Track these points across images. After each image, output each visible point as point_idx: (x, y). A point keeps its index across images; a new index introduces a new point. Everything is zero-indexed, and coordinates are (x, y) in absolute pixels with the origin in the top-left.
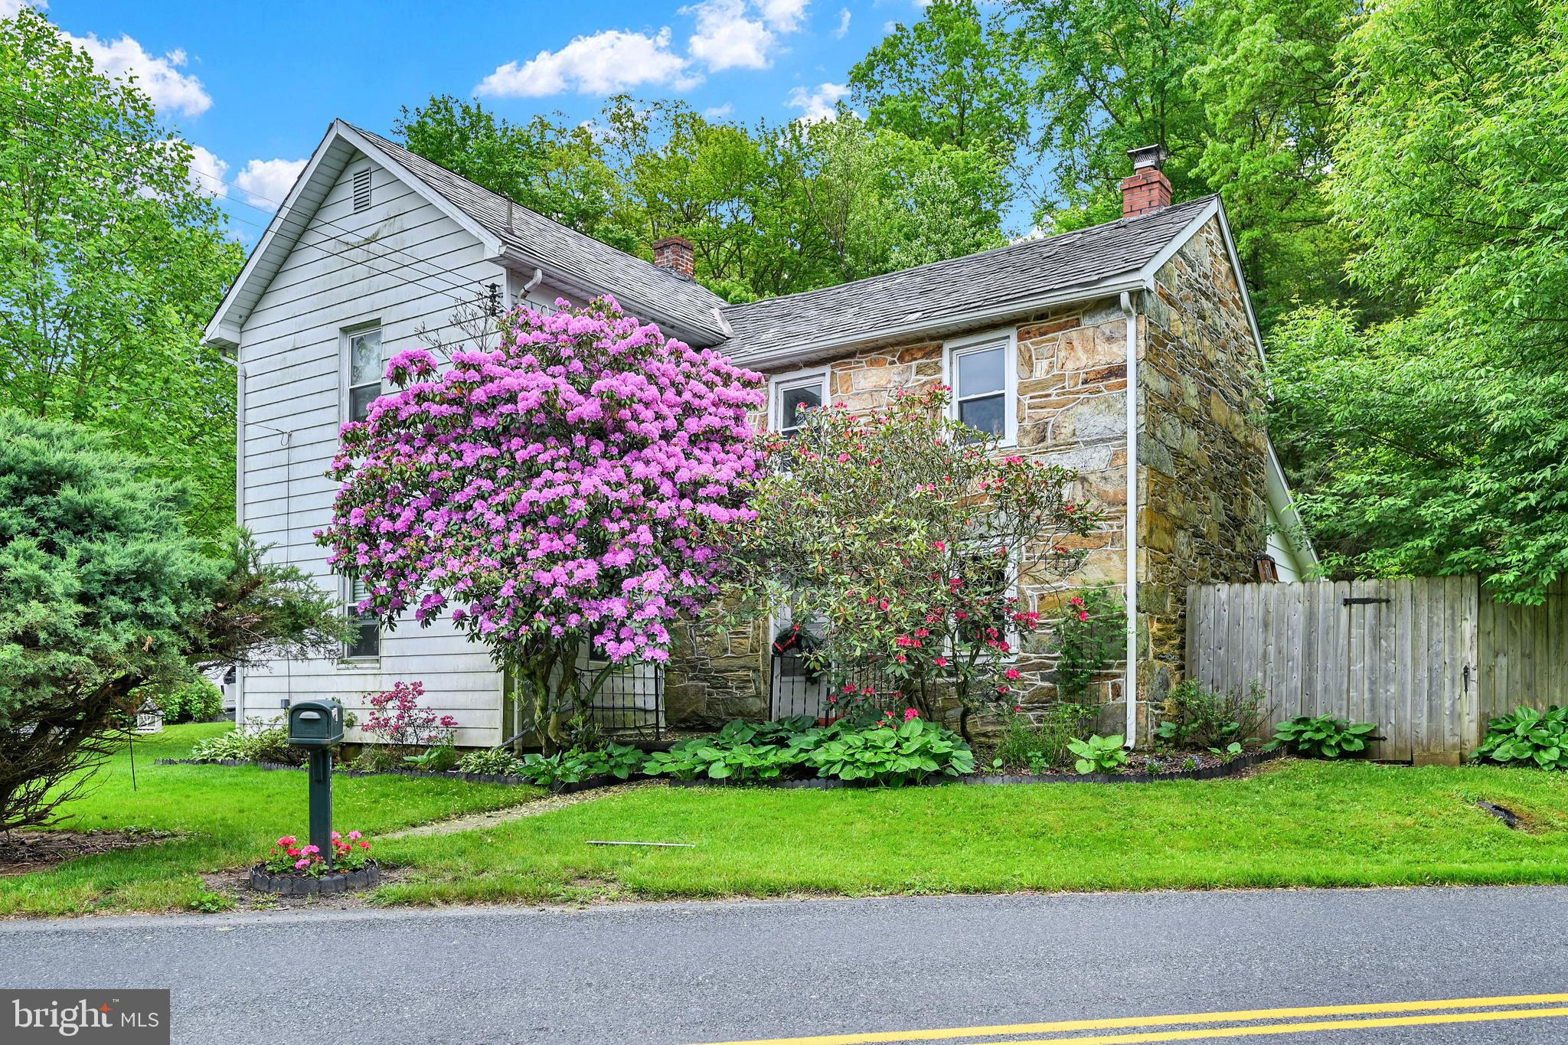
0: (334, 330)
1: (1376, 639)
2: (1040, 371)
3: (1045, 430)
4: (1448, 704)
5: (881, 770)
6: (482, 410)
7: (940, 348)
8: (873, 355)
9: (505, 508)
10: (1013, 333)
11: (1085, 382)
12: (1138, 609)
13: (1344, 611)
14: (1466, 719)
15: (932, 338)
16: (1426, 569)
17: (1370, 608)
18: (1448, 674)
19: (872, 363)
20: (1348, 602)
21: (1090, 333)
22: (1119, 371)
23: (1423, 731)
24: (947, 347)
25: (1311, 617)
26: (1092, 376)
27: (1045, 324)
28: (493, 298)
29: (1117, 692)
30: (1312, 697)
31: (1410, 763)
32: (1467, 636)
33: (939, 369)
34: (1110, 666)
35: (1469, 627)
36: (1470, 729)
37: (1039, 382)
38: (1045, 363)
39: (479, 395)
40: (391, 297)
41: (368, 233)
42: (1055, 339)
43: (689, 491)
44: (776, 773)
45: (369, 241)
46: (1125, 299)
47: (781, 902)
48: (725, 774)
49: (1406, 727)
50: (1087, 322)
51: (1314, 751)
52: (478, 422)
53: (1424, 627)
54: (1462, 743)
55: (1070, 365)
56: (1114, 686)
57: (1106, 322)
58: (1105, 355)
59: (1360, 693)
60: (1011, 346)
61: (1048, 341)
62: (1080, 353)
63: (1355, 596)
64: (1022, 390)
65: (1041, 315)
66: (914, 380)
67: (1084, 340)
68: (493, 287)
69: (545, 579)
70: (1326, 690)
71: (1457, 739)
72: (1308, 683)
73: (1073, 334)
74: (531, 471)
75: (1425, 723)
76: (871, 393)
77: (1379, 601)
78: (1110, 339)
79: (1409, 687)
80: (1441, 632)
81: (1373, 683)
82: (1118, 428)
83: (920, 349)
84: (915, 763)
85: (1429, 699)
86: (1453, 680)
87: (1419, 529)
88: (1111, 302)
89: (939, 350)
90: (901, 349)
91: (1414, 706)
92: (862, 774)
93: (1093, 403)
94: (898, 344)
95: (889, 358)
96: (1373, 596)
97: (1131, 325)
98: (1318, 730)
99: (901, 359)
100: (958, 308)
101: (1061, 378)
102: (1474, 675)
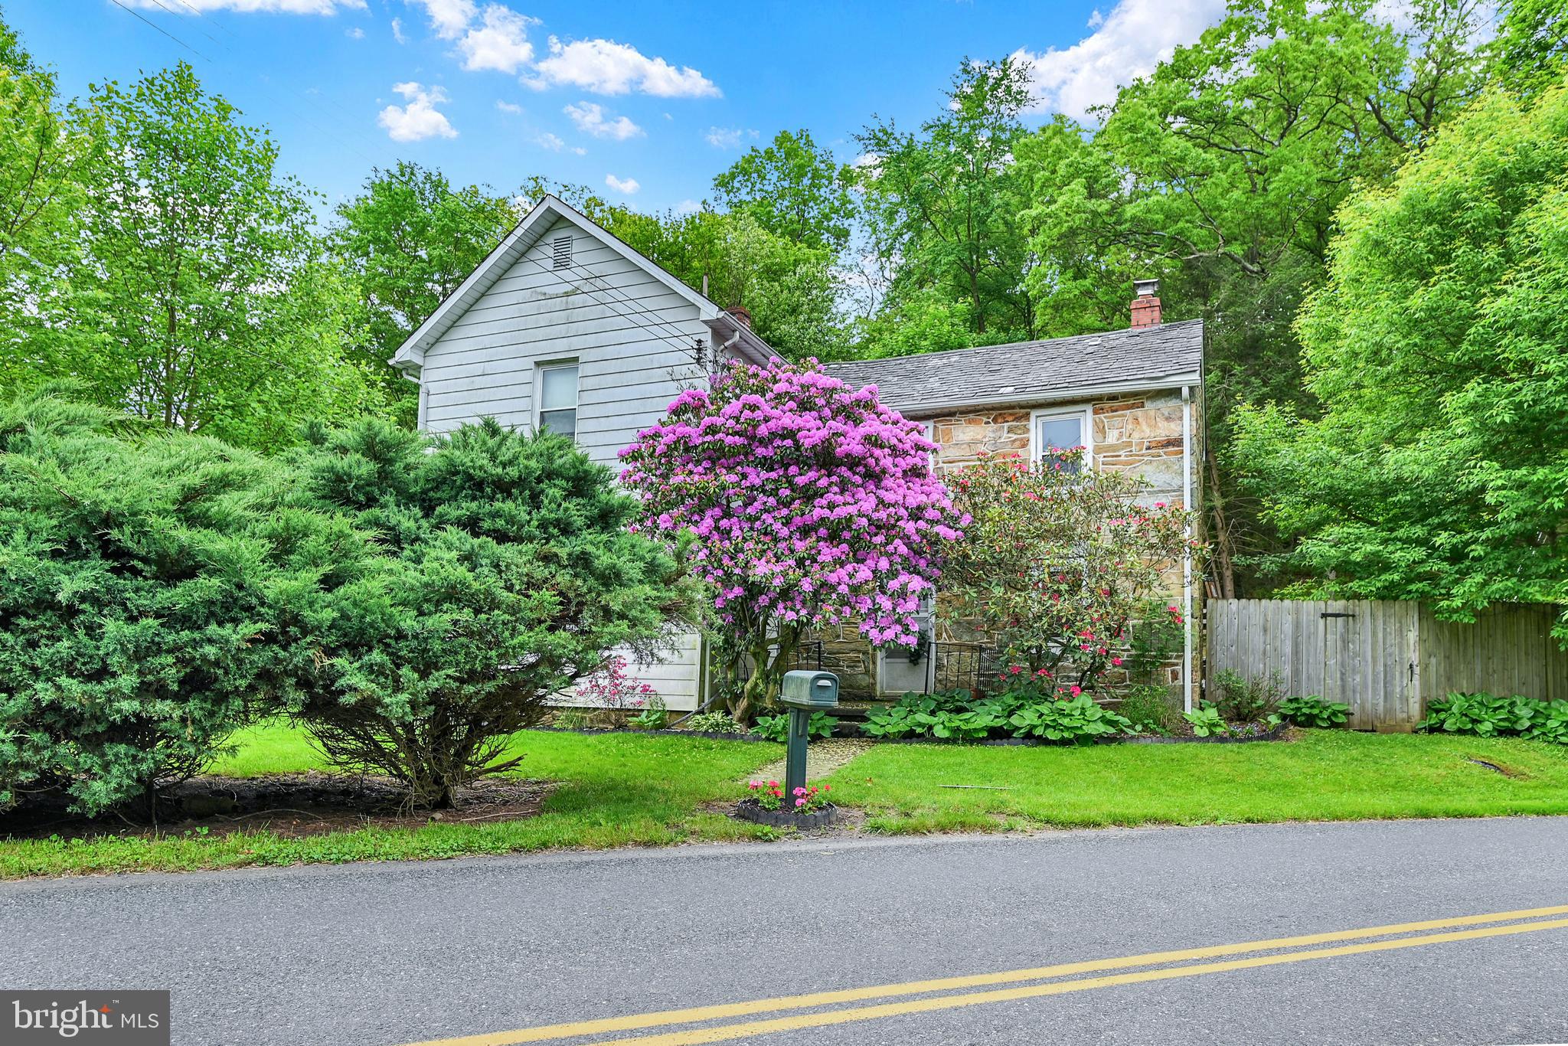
0: (529, 363)
1: (1345, 642)
2: (1112, 438)
4: (1398, 690)
6: (762, 442)
7: (1028, 414)
8: (971, 416)
9: (787, 522)
10: (1089, 408)
11: (1148, 448)
12: (1192, 617)
13: (1322, 622)
14: (1411, 701)
15: (1022, 407)
16: (1388, 595)
17: (1340, 620)
18: (1398, 668)
19: (970, 422)
20: (1324, 616)
21: (1152, 413)
22: (1178, 442)
23: (1381, 708)
24: (1034, 414)
25: (1297, 625)
26: (1154, 444)
27: (1116, 404)
28: (699, 350)
29: (1175, 676)
30: (1299, 682)
31: (1373, 731)
32: (1412, 642)
33: (1027, 431)
34: (1172, 658)
35: (1412, 636)
36: (1415, 709)
37: (1111, 446)
38: (1116, 433)
39: (763, 430)
40: (591, 340)
41: (568, 288)
42: (1124, 416)
43: (916, 514)
44: (985, 734)
45: (567, 294)
46: (1185, 391)
48: (946, 734)
49: (1369, 706)
50: (1148, 405)
51: (1310, 721)
52: (760, 451)
53: (1380, 635)
54: (1409, 718)
55: (1136, 436)
56: (1173, 672)
57: (1166, 406)
58: (1166, 430)
59: (1333, 682)
60: (1087, 419)
61: (1118, 416)
62: (1144, 427)
63: (1329, 611)
64: (1097, 450)
65: (1113, 397)
66: (1005, 436)
67: (1147, 418)
68: (699, 342)
69: (833, 578)
70: (1309, 678)
71: (1405, 715)
72: (1296, 673)
73: (1139, 412)
74: (809, 495)
75: (1382, 703)
76: (969, 444)
77: (1348, 616)
78: (1168, 419)
79: (1370, 678)
80: (1392, 639)
81: (1343, 674)
82: (1176, 483)
83: (1011, 415)
84: (1101, 728)
85: (1385, 687)
86: (1402, 674)
87: (1387, 567)
88: (1176, 392)
89: (1027, 416)
90: (995, 413)
91: (1374, 690)
92: (1066, 735)
93: (1155, 465)
94: (993, 409)
95: (985, 419)
96: (1342, 612)
97: (1186, 411)
98: (1312, 707)
99: (995, 421)
100: (1044, 387)
101: (1129, 444)
102: (1417, 670)
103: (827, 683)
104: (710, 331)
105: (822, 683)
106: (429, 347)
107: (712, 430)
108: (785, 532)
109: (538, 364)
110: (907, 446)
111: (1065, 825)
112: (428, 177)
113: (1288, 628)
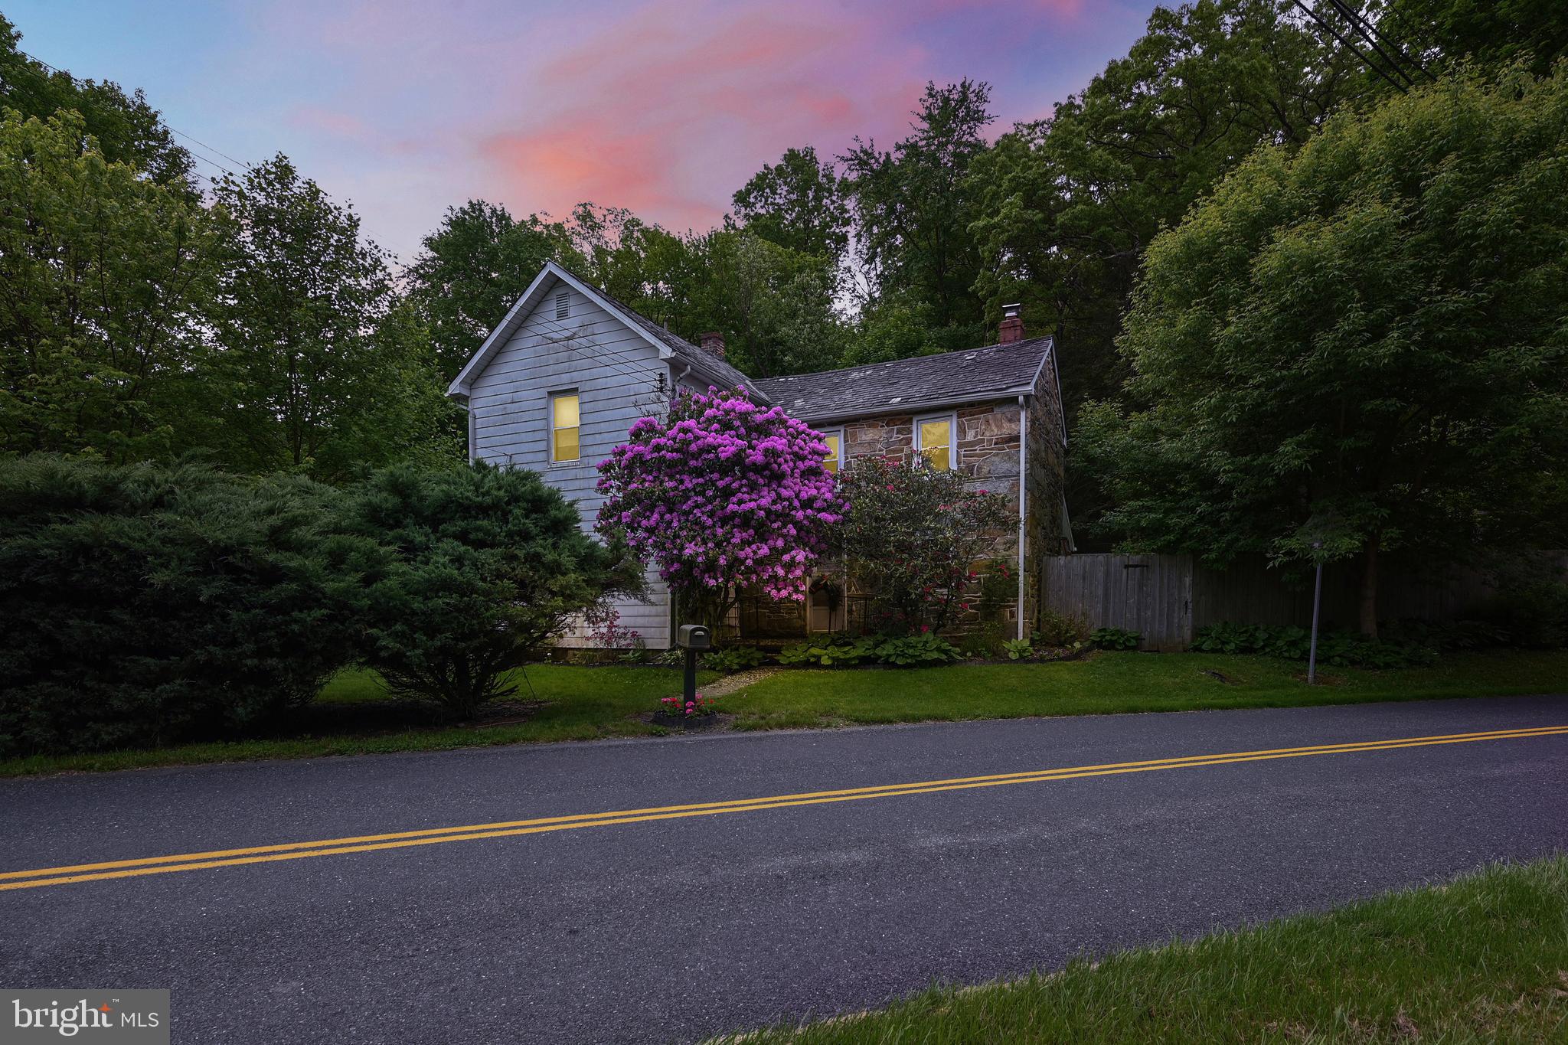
0: (544, 392)
1: (1141, 586)
2: (970, 436)
3: (973, 469)
4: (1176, 621)
5: (919, 659)
6: (694, 456)
7: (911, 419)
8: (871, 421)
9: (711, 514)
10: (955, 414)
11: (996, 443)
12: (1025, 571)
13: (1125, 570)
14: (1185, 628)
15: (907, 413)
16: (1169, 550)
17: (1138, 569)
18: (1177, 605)
19: (869, 426)
20: (1127, 567)
21: (999, 416)
22: (1017, 438)
23: (1164, 635)
24: (915, 419)
25: (1107, 574)
26: (1000, 441)
27: (973, 409)
28: (661, 381)
29: (1012, 615)
30: (1108, 617)
31: (1158, 651)
32: (1187, 585)
33: (911, 432)
34: (1009, 601)
35: (1188, 580)
36: (1187, 633)
37: (970, 442)
38: (973, 432)
39: (693, 447)
40: (586, 374)
41: (568, 334)
42: (979, 419)
43: (808, 504)
44: (857, 662)
45: (568, 339)
46: (1020, 399)
47: (922, 725)
48: (829, 662)
49: (1155, 633)
50: (997, 410)
51: (1111, 646)
52: (693, 463)
53: (1166, 581)
54: (1183, 640)
55: (987, 434)
56: (1010, 611)
57: (1009, 410)
58: (1007, 429)
59: (1132, 616)
60: (953, 419)
61: (975, 419)
62: (994, 428)
63: (1131, 563)
64: (960, 446)
65: (971, 404)
66: (896, 437)
67: (996, 420)
68: (661, 375)
69: (742, 554)
70: (1115, 613)
71: (1181, 639)
72: (1106, 610)
73: (990, 416)
74: (727, 494)
75: (1165, 629)
76: (869, 443)
77: (1143, 566)
78: (1010, 421)
79: (1157, 612)
80: (1174, 583)
81: (1139, 610)
82: (1015, 469)
83: (899, 419)
84: (935, 655)
85: (1168, 618)
86: (1179, 609)
87: (1168, 530)
88: (1013, 400)
89: (910, 421)
90: (887, 419)
91: (1160, 622)
92: (909, 661)
93: (1001, 456)
94: (886, 416)
95: (880, 424)
96: (1140, 563)
97: (1023, 415)
98: (1113, 635)
99: (888, 425)
100: (922, 398)
101: (981, 440)
102: (1190, 606)
103: (702, 633)
104: (668, 365)
105: (698, 633)
106: (473, 381)
107: (658, 448)
108: (710, 522)
109: (550, 393)
110: (806, 452)
111: (867, 722)
112: (494, 211)
113: (1101, 575)
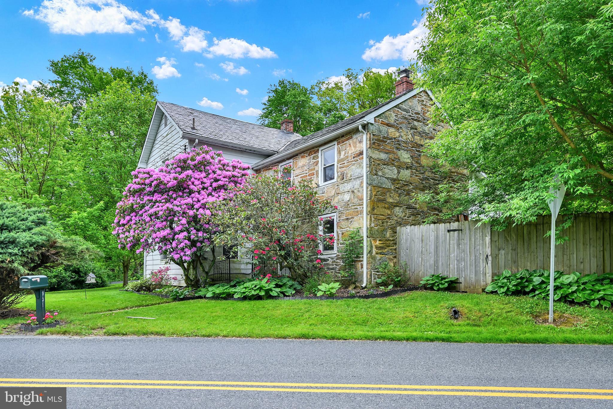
1: (459, 245)
2: (343, 155)
3: (343, 175)
4: (481, 270)
7: (318, 150)
8: (302, 154)
10: (336, 143)
11: (354, 158)
12: (367, 236)
13: (448, 234)
14: (487, 275)
15: (316, 147)
17: (456, 233)
18: (481, 258)
19: (302, 157)
20: (449, 231)
21: (355, 140)
22: (361, 153)
23: (473, 280)
24: (320, 149)
25: (437, 237)
26: (355, 156)
27: (344, 139)
29: (362, 266)
30: (438, 267)
31: (470, 292)
32: (487, 242)
33: (318, 157)
34: (360, 258)
35: (488, 239)
36: (489, 279)
37: (342, 159)
38: (344, 152)
42: (346, 144)
46: (360, 128)
49: (468, 278)
50: (354, 137)
51: (431, 288)
53: (473, 240)
55: (350, 152)
56: (361, 264)
57: (359, 136)
58: (359, 148)
59: (453, 265)
60: (335, 147)
61: (344, 144)
62: (353, 148)
63: (451, 229)
64: (339, 161)
65: (343, 136)
66: (312, 161)
67: (353, 143)
70: (442, 264)
71: (484, 285)
72: (436, 262)
73: (351, 141)
76: (302, 167)
77: (459, 230)
78: (360, 142)
79: (469, 263)
80: (479, 242)
81: (457, 262)
82: (362, 173)
83: (313, 151)
85: (475, 268)
86: (483, 260)
90: (309, 151)
91: (470, 270)
93: (356, 165)
94: (308, 150)
95: (306, 155)
96: (457, 228)
97: (365, 136)
98: (433, 280)
99: (309, 155)
101: (347, 157)
102: (490, 258)
106: (147, 162)
113: (432, 238)
